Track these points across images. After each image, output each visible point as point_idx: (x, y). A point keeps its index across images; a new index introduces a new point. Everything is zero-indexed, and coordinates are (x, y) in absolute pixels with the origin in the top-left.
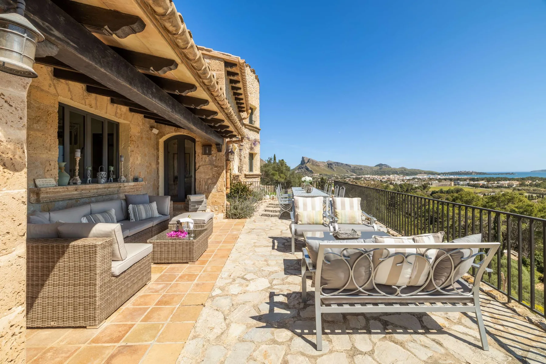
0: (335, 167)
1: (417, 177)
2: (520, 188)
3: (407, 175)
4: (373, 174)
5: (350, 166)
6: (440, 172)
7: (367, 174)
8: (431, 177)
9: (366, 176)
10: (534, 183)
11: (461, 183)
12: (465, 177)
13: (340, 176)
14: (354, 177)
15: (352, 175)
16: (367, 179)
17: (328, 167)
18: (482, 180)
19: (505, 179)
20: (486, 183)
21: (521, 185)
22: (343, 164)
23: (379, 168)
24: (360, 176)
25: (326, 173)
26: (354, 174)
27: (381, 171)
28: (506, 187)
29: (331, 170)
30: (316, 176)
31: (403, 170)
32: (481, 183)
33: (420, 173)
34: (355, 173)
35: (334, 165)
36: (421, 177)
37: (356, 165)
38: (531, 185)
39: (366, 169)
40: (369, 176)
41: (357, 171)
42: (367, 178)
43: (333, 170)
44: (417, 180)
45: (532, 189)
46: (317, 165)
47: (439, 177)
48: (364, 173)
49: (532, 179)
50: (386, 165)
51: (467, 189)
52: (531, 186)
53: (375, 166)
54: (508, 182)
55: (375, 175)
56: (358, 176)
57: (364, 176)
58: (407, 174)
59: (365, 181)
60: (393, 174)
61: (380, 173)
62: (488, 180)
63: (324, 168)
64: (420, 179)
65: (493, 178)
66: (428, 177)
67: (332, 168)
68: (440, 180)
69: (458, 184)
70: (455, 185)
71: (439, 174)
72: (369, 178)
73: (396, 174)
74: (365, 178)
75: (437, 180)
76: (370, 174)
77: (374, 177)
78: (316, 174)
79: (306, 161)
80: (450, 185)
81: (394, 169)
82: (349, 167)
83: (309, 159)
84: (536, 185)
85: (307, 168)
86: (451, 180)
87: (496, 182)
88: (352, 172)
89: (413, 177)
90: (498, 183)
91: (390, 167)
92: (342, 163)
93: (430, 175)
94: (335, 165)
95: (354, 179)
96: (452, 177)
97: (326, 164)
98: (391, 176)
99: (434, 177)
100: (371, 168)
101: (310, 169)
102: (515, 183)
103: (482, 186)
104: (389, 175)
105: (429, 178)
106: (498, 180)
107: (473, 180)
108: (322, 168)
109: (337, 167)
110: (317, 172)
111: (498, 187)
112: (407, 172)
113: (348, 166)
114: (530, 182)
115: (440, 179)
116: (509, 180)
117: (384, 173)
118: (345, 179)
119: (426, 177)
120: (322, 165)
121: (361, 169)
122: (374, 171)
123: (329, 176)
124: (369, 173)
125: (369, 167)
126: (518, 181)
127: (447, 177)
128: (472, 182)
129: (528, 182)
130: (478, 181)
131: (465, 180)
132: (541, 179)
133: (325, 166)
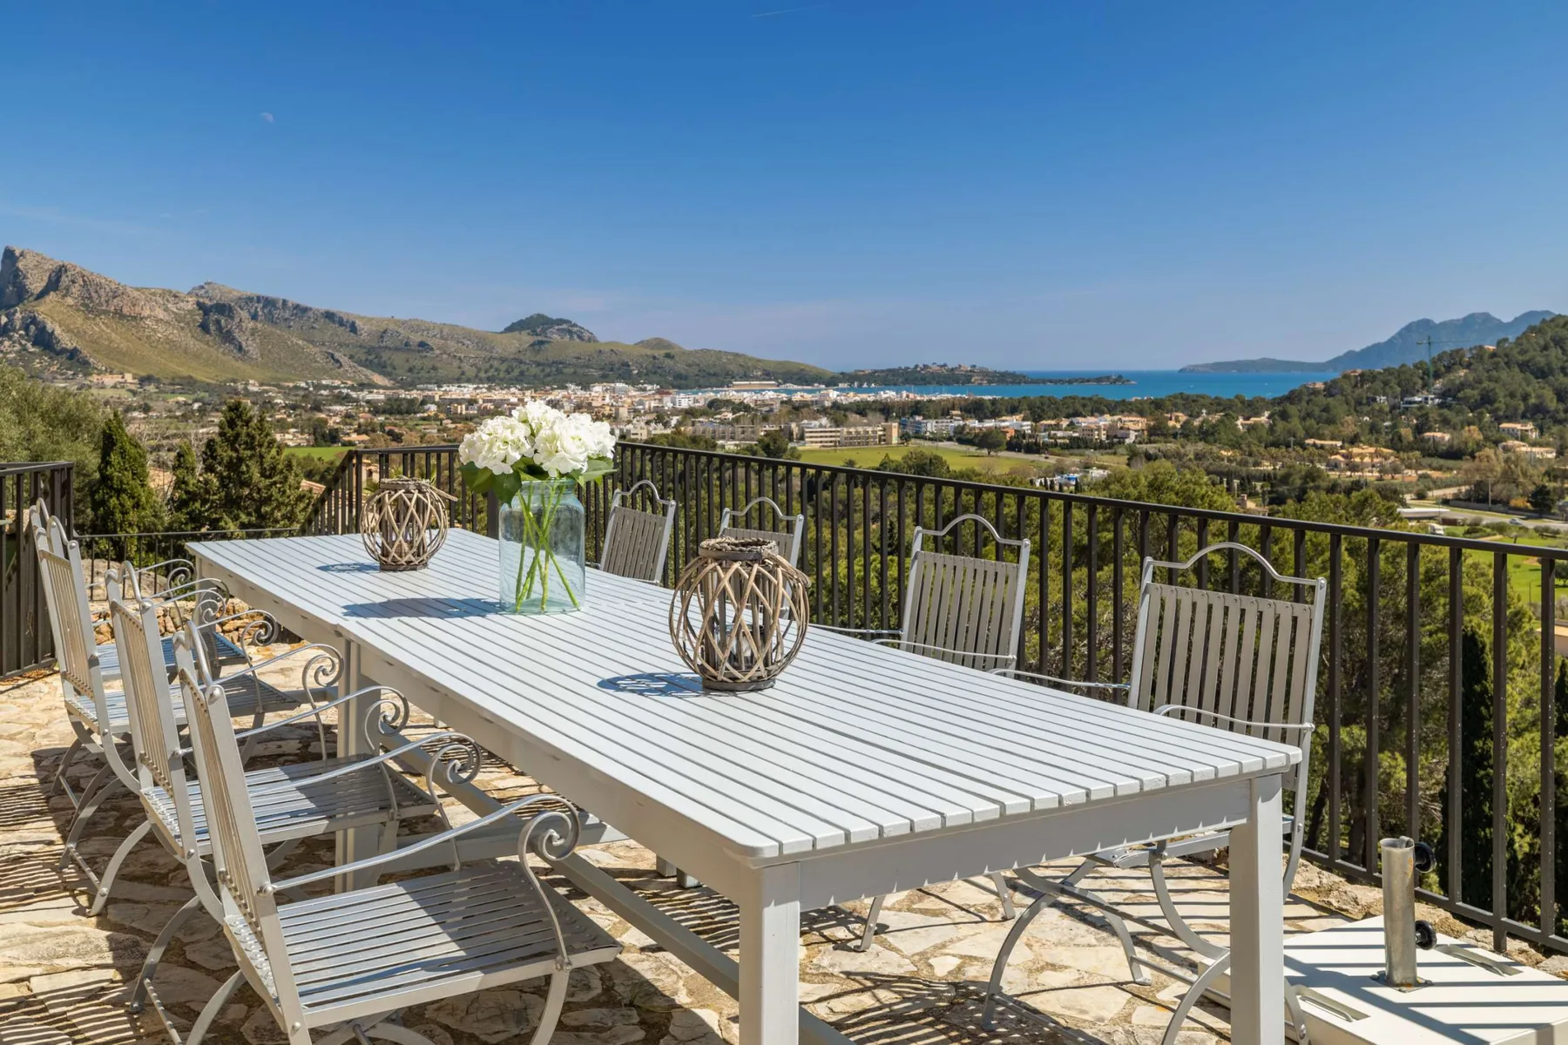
0: (253, 332)
1: (731, 394)
2: (1151, 448)
3: (680, 388)
4: (493, 381)
5: (353, 328)
6: (832, 367)
7: (459, 380)
8: (797, 397)
9: (455, 392)
10: (1196, 423)
11: (931, 426)
13: (287, 393)
14: (379, 396)
15: (362, 386)
16: (460, 410)
17: (204, 327)
18: (1013, 411)
19: (1098, 408)
20: (1027, 426)
21: (1156, 432)
22: (306, 310)
23: (526, 338)
24: (415, 394)
25: (184, 371)
26: (379, 379)
27: (539, 358)
28: (1100, 446)
29: (220, 352)
30: (109, 393)
31: (656, 353)
32: (1011, 424)
33: (745, 377)
34: (382, 369)
35: (244, 314)
36: (748, 398)
37: (392, 320)
38: (1186, 433)
39: (451, 345)
40: (467, 391)
41: (398, 359)
42: (459, 401)
43: (240, 349)
44: (730, 416)
45: (1191, 449)
46: (119, 314)
47: (833, 394)
48: (442, 373)
49: (1189, 404)
50: (568, 328)
51: (958, 459)
52: (1186, 436)
53: (508, 329)
54: (1106, 420)
55: (508, 383)
56: (403, 394)
57: (437, 393)
58: (681, 382)
59: (448, 423)
60: (604, 378)
61: (534, 370)
62: (1036, 411)
63: (175, 334)
64: (747, 408)
65: (1053, 401)
66: (784, 396)
67: (227, 337)
68: (838, 413)
69: (918, 435)
70: (905, 438)
72: (472, 402)
73: (620, 378)
74: (447, 406)
75: (824, 411)
76: (478, 378)
77: (498, 394)
78: (109, 380)
79: (36, 284)
80: (884, 439)
81: (614, 347)
82: (344, 334)
83: (61, 270)
84: (1206, 434)
85: (42, 329)
86: (886, 410)
87: (1065, 423)
88: (368, 364)
89: (711, 395)
90: (1072, 426)
91: (592, 339)
92: (297, 307)
93: (791, 386)
94: (254, 317)
95: (376, 408)
96: (889, 395)
97: (190, 304)
98: (598, 389)
99: (808, 397)
100: (482, 341)
101: (67, 341)
102: (1135, 425)
103: (1017, 444)
104: (586, 387)
105: (789, 402)
106: (1074, 408)
107: (976, 409)
108: (161, 332)
109: (269, 328)
110: (118, 360)
111: (1076, 445)
112: (681, 367)
113: (341, 323)
114: (1183, 417)
115: (836, 405)
116: (1112, 408)
118: (317, 408)
119: (771, 394)
120: (161, 314)
121: (422, 344)
122: (503, 360)
123: (207, 387)
124: (473, 371)
125: (467, 334)
126: (1141, 414)
127: (871, 398)
128: (974, 423)
129: (1176, 421)
130: (995, 415)
131: (944, 411)
132: (1217, 405)
133: (179, 318)
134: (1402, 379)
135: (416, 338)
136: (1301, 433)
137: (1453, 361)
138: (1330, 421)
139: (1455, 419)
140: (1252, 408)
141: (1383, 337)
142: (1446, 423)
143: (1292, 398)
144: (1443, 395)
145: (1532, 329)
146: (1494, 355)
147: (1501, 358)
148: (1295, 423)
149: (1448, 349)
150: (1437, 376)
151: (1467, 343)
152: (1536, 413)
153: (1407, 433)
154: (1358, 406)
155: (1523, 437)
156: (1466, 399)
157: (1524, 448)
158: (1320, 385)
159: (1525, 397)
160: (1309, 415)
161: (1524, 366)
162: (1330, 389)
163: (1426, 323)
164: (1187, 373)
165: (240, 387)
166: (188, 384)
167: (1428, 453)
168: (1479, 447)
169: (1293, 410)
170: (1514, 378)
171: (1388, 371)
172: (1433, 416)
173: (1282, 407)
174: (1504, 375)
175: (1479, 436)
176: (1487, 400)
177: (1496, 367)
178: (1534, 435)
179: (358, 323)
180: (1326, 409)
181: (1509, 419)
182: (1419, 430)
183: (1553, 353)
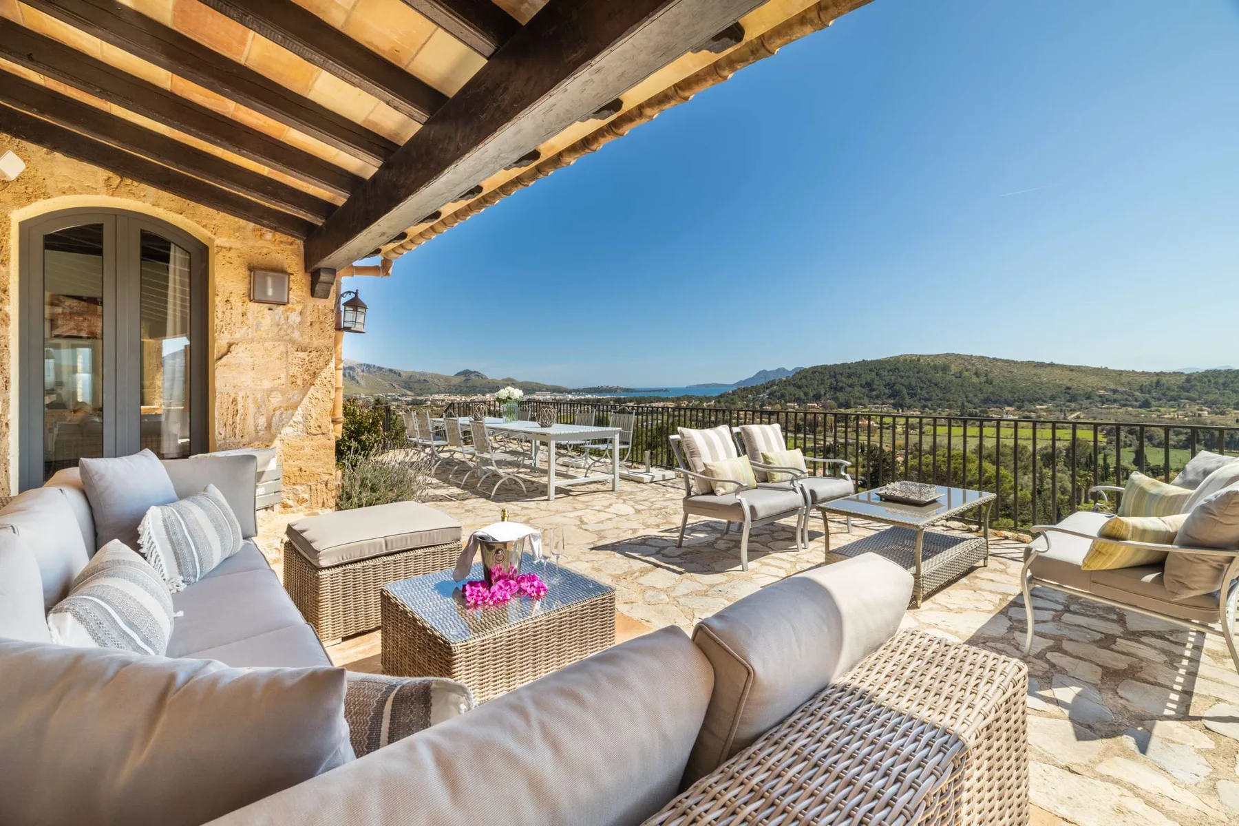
0: (362, 376)
1: (535, 397)
4: (451, 393)
5: (400, 375)
6: (570, 387)
7: (438, 393)
8: (558, 398)
9: (436, 397)
10: (691, 404)
14: (409, 399)
15: (403, 395)
16: (440, 403)
18: (631, 401)
19: (659, 400)
22: (382, 368)
23: (463, 378)
24: (422, 398)
26: (409, 393)
27: (468, 385)
29: (350, 384)
32: (630, 406)
33: (540, 391)
34: (410, 389)
35: (359, 370)
36: (541, 398)
37: (414, 372)
39: (436, 381)
40: (441, 397)
41: (416, 386)
42: (439, 400)
43: (357, 382)
47: (570, 396)
48: (432, 391)
49: (689, 398)
50: (477, 374)
53: (456, 375)
54: (662, 403)
55: (455, 394)
56: (418, 398)
57: (430, 398)
59: (435, 408)
61: (465, 389)
62: (639, 401)
65: (644, 398)
66: (553, 397)
67: (353, 378)
72: (443, 400)
74: (434, 402)
76: (445, 393)
77: (453, 398)
81: (494, 381)
82: (396, 377)
86: (588, 401)
87: (648, 405)
88: (405, 388)
90: (650, 406)
91: (486, 378)
92: (379, 368)
93: (556, 394)
94: (363, 371)
95: (408, 404)
96: (589, 396)
98: (488, 395)
99: (562, 397)
100: (447, 379)
104: (484, 395)
105: (555, 399)
106: (651, 400)
107: (618, 401)
109: (368, 375)
113: (395, 373)
114: (686, 403)
115: (571, 400)
116: (663, 400)
117: (473, 390)
119: (548, 396)
121: (425, 380)
122: (454, 386)
124: (443, 390)
125: (441, 377)
126: (673, 402)
127: (583, 398)
129: (684, 404)
130: (625, 402)
132: (698, 398)
134: (757, 390)
135: (422, 378)
137: (772, 383)
138: (734, 403)
139: (773, 402)
140: (709, 399)
141: (751, 376)
142: (770, 404)
143: (721, 396)
144: (769, 395)
145: (797, 373)
146: (785, 381)
147: (787, 382)
148: (722, 404)
149: (771, 379)
150: (767, 388)
151: (777, 378)
152: (798, 400)
153: (758, 407)
154: (743, 398)
155: (794, 408)
156: (776, 396)
158: (730, 392)
159: (795, 395)
160: (727, 401)
161: (794, 385)
162: (734, 393)
163: (765, 371)
164: (689, 388)
165: (358, 396)
169: (722, 400)
170: (792, 389)
171: (752, 387)
172: (766, 401)
173: (718, 399)
174: (788, 388)
175: (780, 408)
176: (783, 396)
177: (786, 385)
178: (797, 407)
179: (401, 373)
180: (732, 400)
181: (790, 402)
182: (762, 406)
183: (804, 380)
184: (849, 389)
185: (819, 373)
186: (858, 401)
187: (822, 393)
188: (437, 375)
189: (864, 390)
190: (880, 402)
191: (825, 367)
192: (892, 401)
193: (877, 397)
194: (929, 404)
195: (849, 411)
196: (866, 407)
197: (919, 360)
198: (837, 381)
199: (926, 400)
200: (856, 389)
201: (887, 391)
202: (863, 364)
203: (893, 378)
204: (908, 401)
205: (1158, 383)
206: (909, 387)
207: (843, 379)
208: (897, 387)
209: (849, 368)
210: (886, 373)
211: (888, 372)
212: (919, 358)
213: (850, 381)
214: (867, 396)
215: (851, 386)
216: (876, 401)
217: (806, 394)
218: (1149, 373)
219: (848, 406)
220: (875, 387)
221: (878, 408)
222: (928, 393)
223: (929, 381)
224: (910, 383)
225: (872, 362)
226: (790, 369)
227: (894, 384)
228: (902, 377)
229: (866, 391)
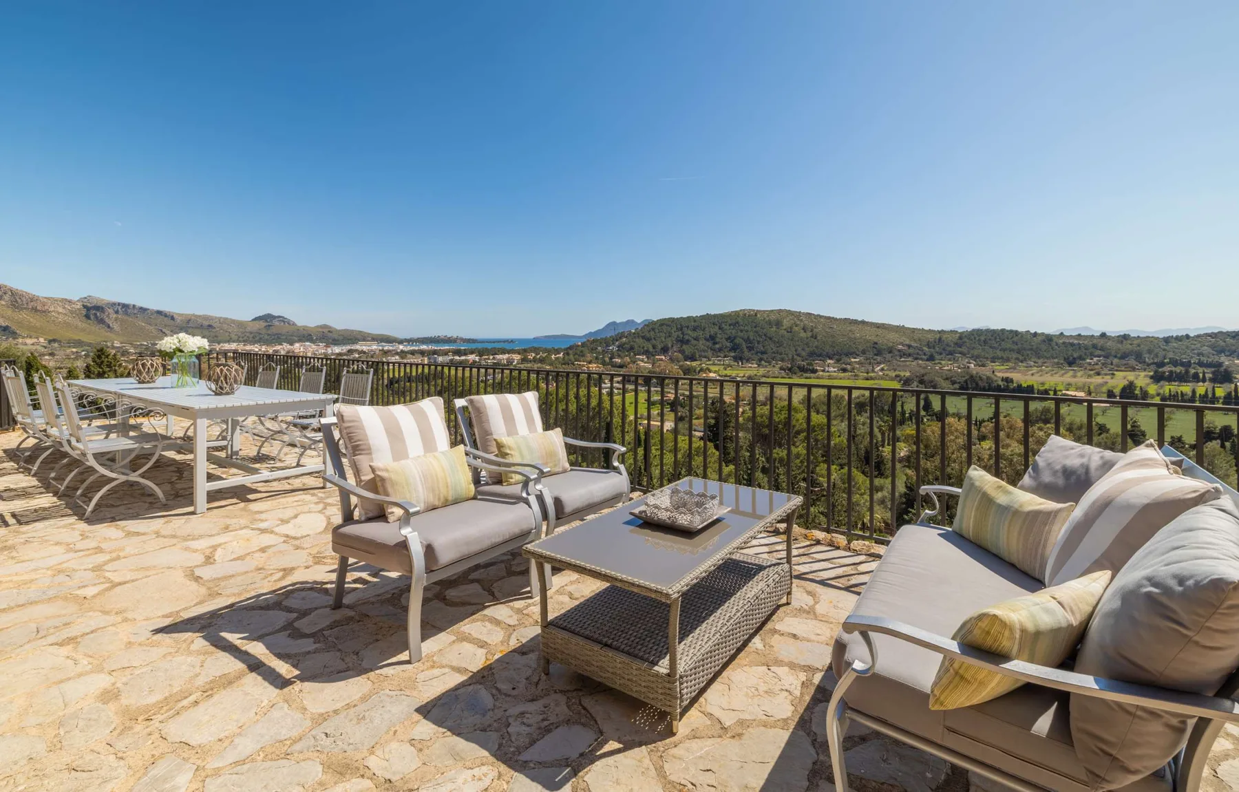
0: (116, 319)
1: (358, 347)
3: (335, 344)
4: (246, 342)
5: (173, 318)
6: (401, 336)
7: (229, 341)
8: (386, 348)
9: (227, 346)
10: (538, 357)
11: (439, 359)
12: (446, 347)
13: (135, 347)
17: (87, 317)
18: (472, 353)
19: (503, 352)
20: (477, 359)
21: (524, 360)
22: (148, 309)
23: (263, 324)
25: (76, 337)
27: (269, 332)
29: (96, 328)
30: (29, 347)
31: (324, 330)
32: (471, 357)
33: (364, 340)
35: (111, 311)
36: (365, 348)
37: (194, 315)
39: (225, 327)
40: (233, 346)
42: (230, 351)
43: (109, 327)
44: (357, 356)
46: (35, 310)
47: (401, 347)
48: (219, 338)
49: (536, 350)
50: (282, 319)
52: (535, 361)
53: (253, 320)
54: (506, 356)
55: (253, 343)
57: (219, 347)
58: (336, 342)
60: (300, 341)
61: (266, 337)
62: (481, 353)
63: (69, 319)
64: (364, 353)
66: (381, 348)
67: (102, 321)
68: (403, 354)
71: (401, 342)
73: (308, 340)
75: (397, 353)
76: (238, 341)
78: (29, 341)
81: (305, 328)
84: (542, 361)
86: (422, 353)
87: (491, 357)
89: (349, 347)
90: (494, 358)
91: (294, 324)
92: (141, 308)
93: (383, 344)
94: (117, 312)
96: (424, 347)
97: (79, 306)
98: (297, 345)
99: (391, 348)
100: (240, 324)
103: (473, 365)
104: (291, 344)
105: (383, 350)
106: (495, 352)
107: (458, 352)
108: (61, 318)
109: (125, 318)
110: (34, 331)
112: (336, 336)
113: (166, 315)
114: (533, 355)
115: (402, 351)
116: (509, 352)
117: (278, 339)
119: (375, 347)
120: (61, 310)
121: (210, 326)
122: (251, 333)
123: (90, 345)
124: (236, 338)
125: (233, 321)
126: (519, 354)
127: (417, 348)
128: (457, 358)
129: (531, 356)
130: (465, 354)
131: (446, 353)
132: (546, 350)
133: (71, 312)
134: (607, 342)
135: (206, 323)
136: (573, 360)
137: (621, 336)
138: (583, 356)
139: (622, 355)
140: (557, 351)
141: (601, 328)
142: (619, 356)
143: (570, 348)
144: (618, 347)
145: (646, 325)
146: (634, 333)
147: (636, 335)
148: (571, 356)
149: (620, 331)
150: (617, 340)
151: (627, 329)
152: (646, 353)
153: (607, 359)
154: (593, 350)
155: (642, 361)
156: (625, 348)
157: (642, 364)
158: (580, 344)
159: (643, 348)
160: (576, 354)
161: (643, 337)
162: (583, 345)
163: (614, 323)
165: (109, 344)
166: (79, 343)
167: (612, 366)
168: (629, 364)
169: (571, 352)
170: (640, 341)
171: (602, 339)
172: (615, 354)
173: (567, 352)
174: (637, 340)
175: (629, 360)
176: (632, 348)
177: (635, 337)
178: (646, 360)
179: (175, 316)
180: (582, 352)
181: (638, 355)
182: (611, 359)
183: (652, 333)
184: (694, 342)
185: (667, 325)
186: (703, 354)
187: (670, 346)
188: (226, 319)
189: (708, 343)
190: (722, 355)
191: (672, 320)
192: (733, 354)
193: (720, 350)
194: (765, 356)
195: (694, 364)
196: (709, 360)
197: (756, 315)
198: (683, 333)
199: (763, 353)
200: (701, 342)
201: (728, 344)
202: (707, 317)
203: (734, 331)
204: (747, 354)
205: (940, 339)
206: (748, 340)
207: (690, 332)
208: (738, 341)
209: (695, 321)
210: (727, 327)
211: (730, 325)
212: (757, 313)
213: (695, 334)
214: (711, 349)
215: (696, 339)
216: (719, 354)
217: (654, 347)
218: (934, 331)
219: (693, 359)
220: (717, 340)
221: (720, 360)
222: (764, 347)
223: (765, 335)
224: (748, 338)
225: (715, 316)
226: (639, 322)
227: (735, 338)
228: (742, 331)
229: (710, 344)
